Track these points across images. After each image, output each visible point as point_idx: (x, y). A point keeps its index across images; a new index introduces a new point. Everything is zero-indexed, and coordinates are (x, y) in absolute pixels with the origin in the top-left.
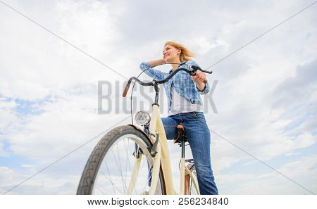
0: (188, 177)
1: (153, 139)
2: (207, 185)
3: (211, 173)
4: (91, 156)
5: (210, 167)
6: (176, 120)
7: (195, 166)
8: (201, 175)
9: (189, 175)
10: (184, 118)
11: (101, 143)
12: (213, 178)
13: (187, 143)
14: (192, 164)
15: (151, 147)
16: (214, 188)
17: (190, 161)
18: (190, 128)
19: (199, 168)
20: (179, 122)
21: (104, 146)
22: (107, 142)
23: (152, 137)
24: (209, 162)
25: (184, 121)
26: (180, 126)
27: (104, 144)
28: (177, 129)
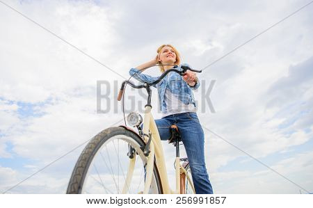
0: (183, 175)
1: (146, 139)
2: (202, 183)
3: (205, 172)
4: (78, 162)
5: (204, 166)
6: (170, 120)
7: (190, 165)
8: (195, 173)
9: (184, 173)
10: (178, 118)
11: (88, 147)
12: (207, 176)
13: (181, 143)
14: (187, 162)
15: (144, 146)
16: (208, 186)
17: (185, 160)
18: (184, 128)
19: (193, 167)
20: (173, 122)
21: (91, 150)
22: (93, 146)
23: (146, 137)
24: (203, 160)
25: (178, 121)
26: (174, 126)
27: (91, 148)
28: (171, 129)
